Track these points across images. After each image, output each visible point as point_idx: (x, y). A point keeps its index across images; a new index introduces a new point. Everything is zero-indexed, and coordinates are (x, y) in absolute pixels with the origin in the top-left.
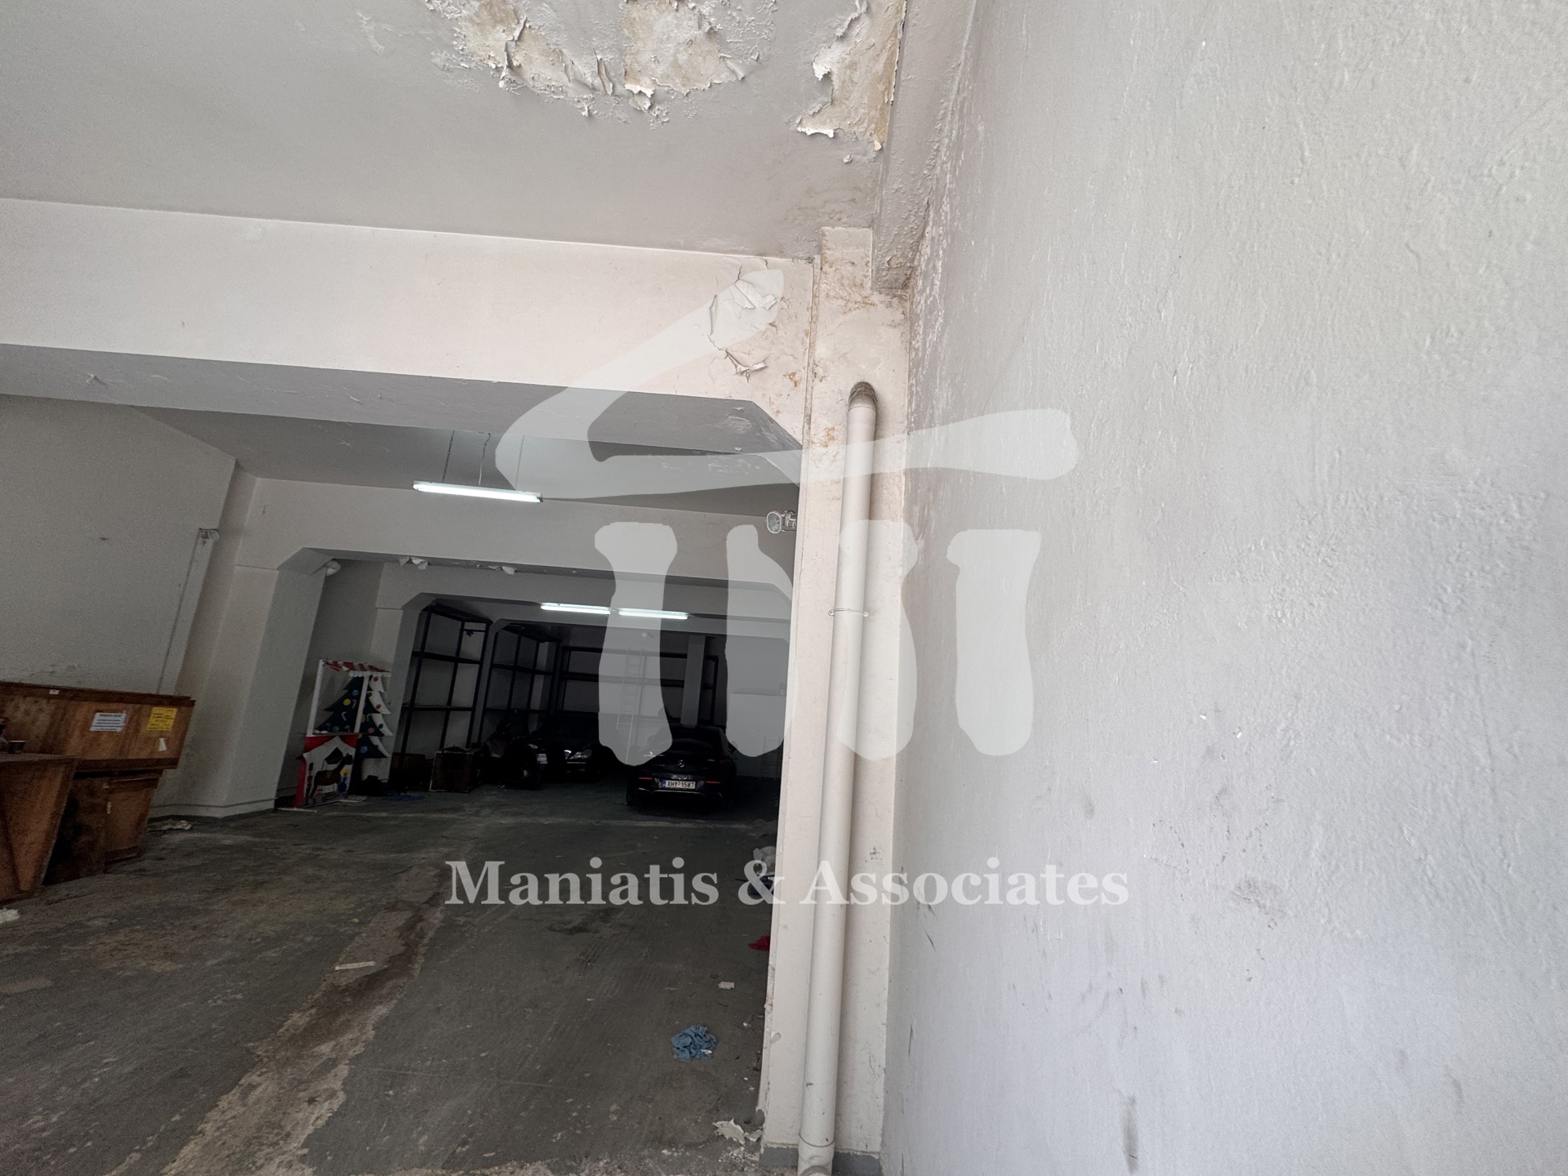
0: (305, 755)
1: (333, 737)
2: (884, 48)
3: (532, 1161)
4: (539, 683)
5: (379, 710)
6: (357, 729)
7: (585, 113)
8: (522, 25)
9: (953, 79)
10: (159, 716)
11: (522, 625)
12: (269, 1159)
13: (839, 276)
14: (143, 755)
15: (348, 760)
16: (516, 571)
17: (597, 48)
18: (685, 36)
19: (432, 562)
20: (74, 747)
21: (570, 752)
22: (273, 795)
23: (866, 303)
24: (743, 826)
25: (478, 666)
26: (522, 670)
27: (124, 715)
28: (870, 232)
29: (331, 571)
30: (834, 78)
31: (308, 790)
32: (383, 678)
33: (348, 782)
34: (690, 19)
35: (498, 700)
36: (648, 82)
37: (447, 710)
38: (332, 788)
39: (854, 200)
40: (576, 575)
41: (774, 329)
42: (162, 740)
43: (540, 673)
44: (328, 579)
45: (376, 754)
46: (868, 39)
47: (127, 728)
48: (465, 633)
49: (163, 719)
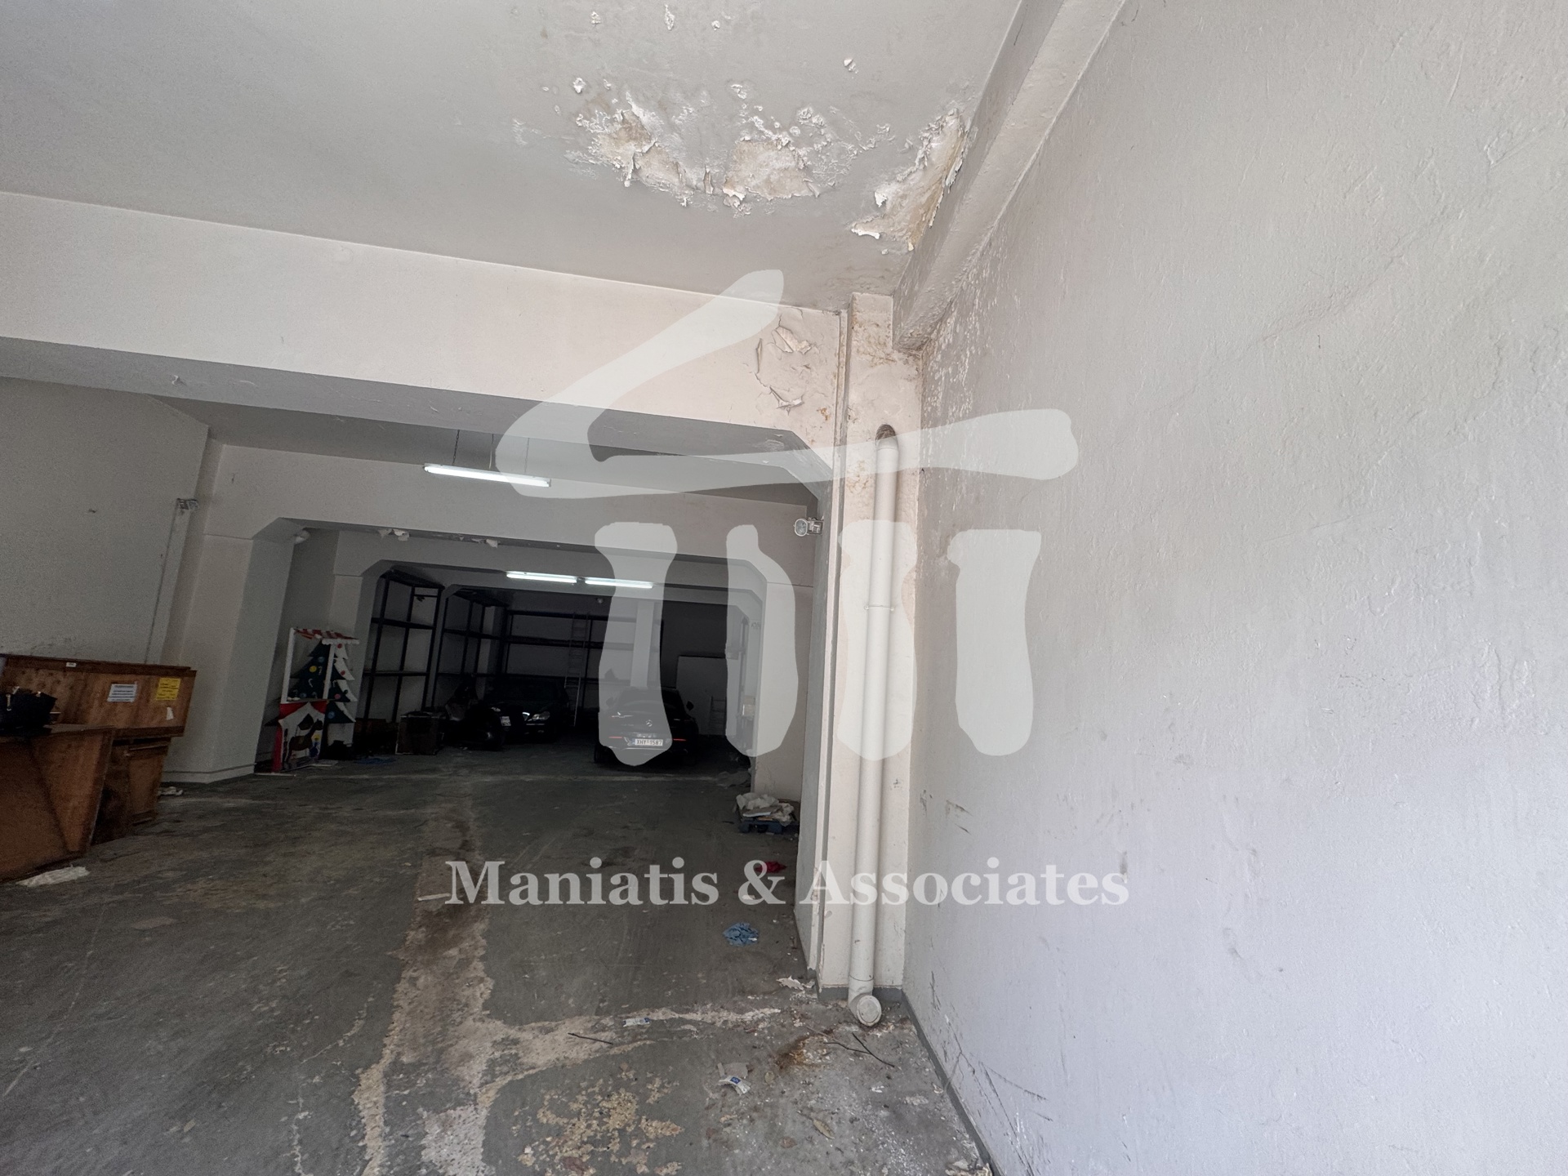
0: (281, 721)
1: (305, 703)
2: (929, 189)
3: (659, 1007)
4: (486, 648)
5: (344, 676)
6: (326, 696)
7: (684, 204)
8: (653, 144)
9: (986, 234)
10: (165, 686)
11: (474, 590)
12: (464, 1018)
13: (866, 335)
14: (154, 724)
15: (318, 725)
16: (499, 544)
17: (708, 164)
18: (778, 165)
19: (414, 534)
20: (95, 718)
21: (528, 714)
22: (252, 760)
23: (888, 359)
24: (709, 778)
25: (430, 632)
26: (472, 635)
27: (135, 686)
28: (891, 300)
29: (299, 539)
30: (887, 203)
31: (284, 755)
32: (346, 645)
33: (319, 746)
34: (788, 156)
35: (451, 663)
36: (742, 188)
37: (400, 676)
38: (304, 753)
39: (883, 277)
40: (558, 549)
41: (807, 370)
42: (169, 709)
43: (487, 637)
44: (298, 548)
45: (342, 719)
46: (920, 181)
47: (139, 698)
48: (415, 598)
49: (169, 688)
